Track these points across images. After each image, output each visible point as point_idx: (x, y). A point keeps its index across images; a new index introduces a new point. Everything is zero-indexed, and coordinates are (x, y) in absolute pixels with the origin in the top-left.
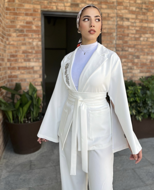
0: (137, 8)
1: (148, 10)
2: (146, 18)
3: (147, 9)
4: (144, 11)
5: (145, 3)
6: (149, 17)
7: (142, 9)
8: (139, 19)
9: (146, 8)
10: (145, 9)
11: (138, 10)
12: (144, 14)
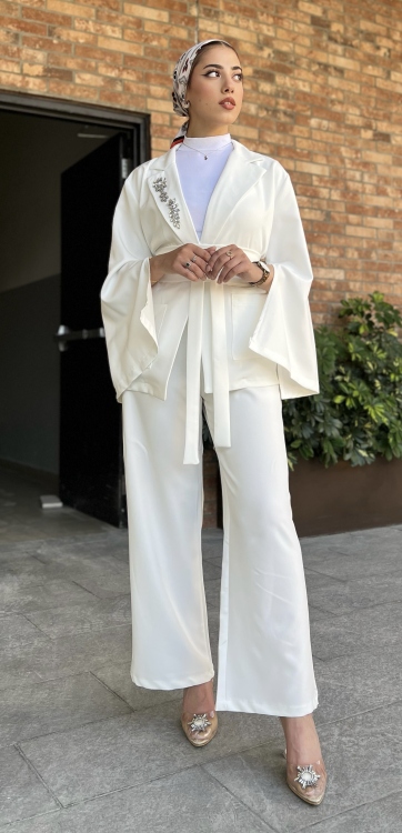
0: (261, 107)
1: (296, 118)
2: (289, 143)
3: (291, 116)
4: (283, 118)
5: (285, 96)
6: (298, 139)
7: (275, 112)
8: (268, 144)
9: (289, 110)
10: (285, 113)
11: (263, 114)
12: (283, 129)
